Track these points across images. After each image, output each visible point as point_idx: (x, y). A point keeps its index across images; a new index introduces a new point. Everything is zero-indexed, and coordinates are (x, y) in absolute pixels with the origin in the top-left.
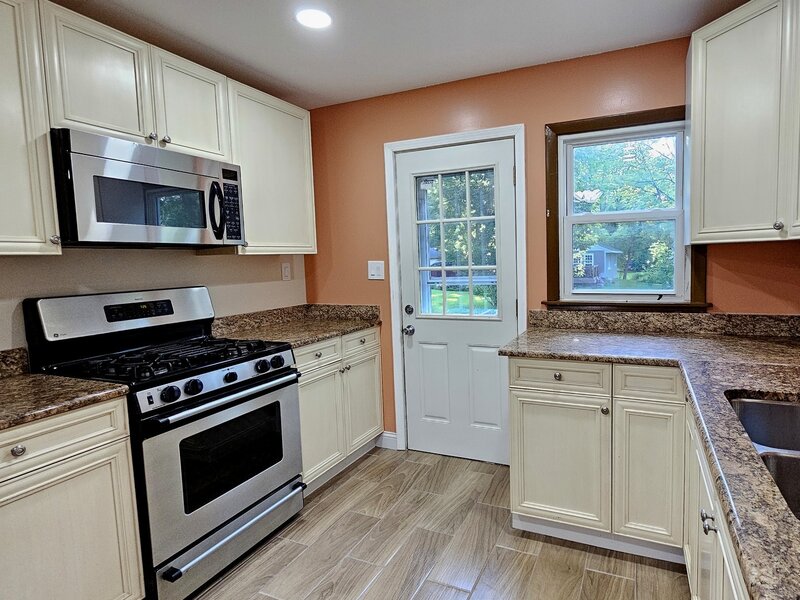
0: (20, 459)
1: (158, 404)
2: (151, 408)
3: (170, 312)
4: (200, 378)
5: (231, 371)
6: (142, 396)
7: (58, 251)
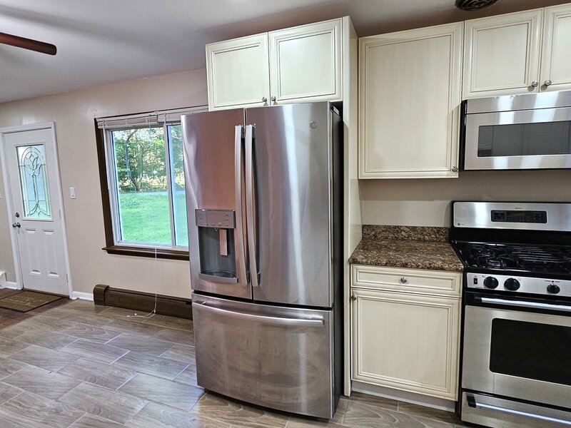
0: (403, 284)
1: (481, 285)
2: (474, 286)
3: (545, 221)
4: (521, 280)
5: (555, 284)
6: (470, 276)
7: (456, 175)
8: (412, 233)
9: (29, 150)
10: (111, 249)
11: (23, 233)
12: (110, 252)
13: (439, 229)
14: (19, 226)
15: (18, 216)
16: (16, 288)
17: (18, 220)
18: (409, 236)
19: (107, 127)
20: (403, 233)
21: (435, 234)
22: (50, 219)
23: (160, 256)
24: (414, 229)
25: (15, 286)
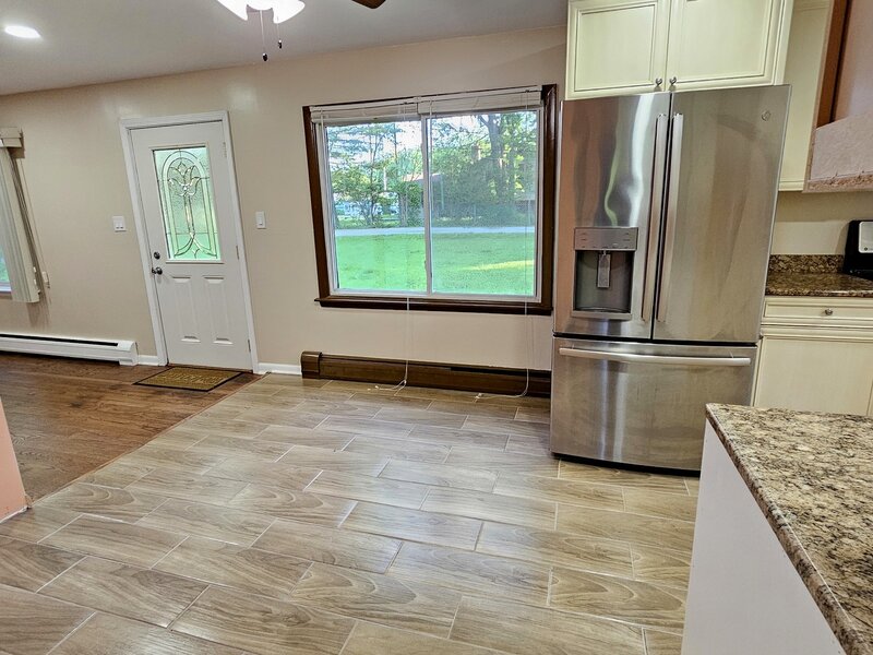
0: (826, 317)
8: (793, 264)
9: (177, 155)
10: (326, 300)
11: (168, 282)
12: (324, 304)
13: (830, 258)
14: (160, 272)
15: (158, 257)
16: (156, 364)
17: (157, 264)
18: (789, 267)
19: (327, 120)
20: (781, 264)
21: (824, 263)
22: (219, 259)
23: (413, 307)
24: (797, 258)
25: (155, 361)
